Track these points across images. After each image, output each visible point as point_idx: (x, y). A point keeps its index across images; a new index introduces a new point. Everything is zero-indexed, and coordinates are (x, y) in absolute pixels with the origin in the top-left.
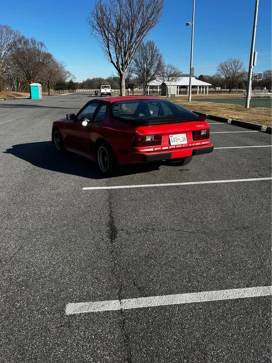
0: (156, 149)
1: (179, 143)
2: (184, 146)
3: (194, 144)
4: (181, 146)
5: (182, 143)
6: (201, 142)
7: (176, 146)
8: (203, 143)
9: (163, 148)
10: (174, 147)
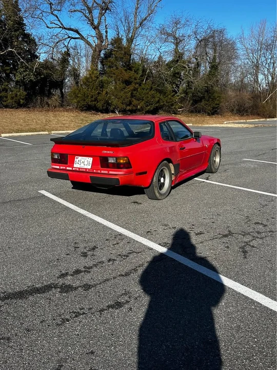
0: (61, 168)
1: (82, 166)
2: (87, 170)
3: (99, 171)
4: (85, 170)
5: (86, 167)
6: (108, 171)
7: (79, 168)
8: (111, 172)
9: (68, 168)
10: (78, 169)
